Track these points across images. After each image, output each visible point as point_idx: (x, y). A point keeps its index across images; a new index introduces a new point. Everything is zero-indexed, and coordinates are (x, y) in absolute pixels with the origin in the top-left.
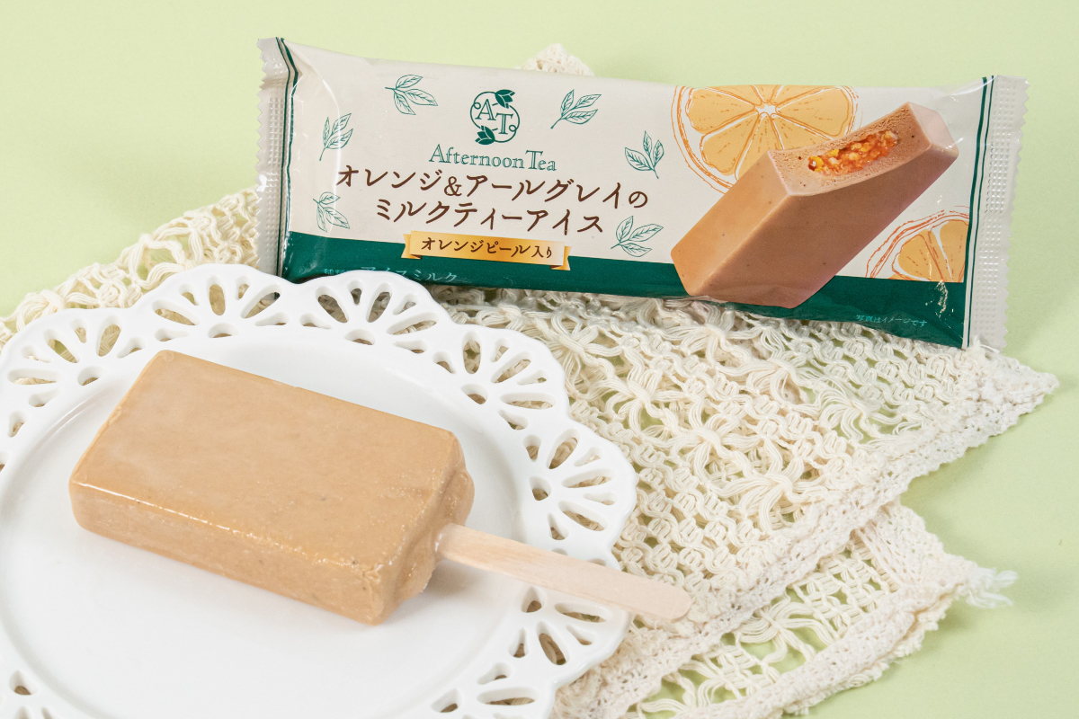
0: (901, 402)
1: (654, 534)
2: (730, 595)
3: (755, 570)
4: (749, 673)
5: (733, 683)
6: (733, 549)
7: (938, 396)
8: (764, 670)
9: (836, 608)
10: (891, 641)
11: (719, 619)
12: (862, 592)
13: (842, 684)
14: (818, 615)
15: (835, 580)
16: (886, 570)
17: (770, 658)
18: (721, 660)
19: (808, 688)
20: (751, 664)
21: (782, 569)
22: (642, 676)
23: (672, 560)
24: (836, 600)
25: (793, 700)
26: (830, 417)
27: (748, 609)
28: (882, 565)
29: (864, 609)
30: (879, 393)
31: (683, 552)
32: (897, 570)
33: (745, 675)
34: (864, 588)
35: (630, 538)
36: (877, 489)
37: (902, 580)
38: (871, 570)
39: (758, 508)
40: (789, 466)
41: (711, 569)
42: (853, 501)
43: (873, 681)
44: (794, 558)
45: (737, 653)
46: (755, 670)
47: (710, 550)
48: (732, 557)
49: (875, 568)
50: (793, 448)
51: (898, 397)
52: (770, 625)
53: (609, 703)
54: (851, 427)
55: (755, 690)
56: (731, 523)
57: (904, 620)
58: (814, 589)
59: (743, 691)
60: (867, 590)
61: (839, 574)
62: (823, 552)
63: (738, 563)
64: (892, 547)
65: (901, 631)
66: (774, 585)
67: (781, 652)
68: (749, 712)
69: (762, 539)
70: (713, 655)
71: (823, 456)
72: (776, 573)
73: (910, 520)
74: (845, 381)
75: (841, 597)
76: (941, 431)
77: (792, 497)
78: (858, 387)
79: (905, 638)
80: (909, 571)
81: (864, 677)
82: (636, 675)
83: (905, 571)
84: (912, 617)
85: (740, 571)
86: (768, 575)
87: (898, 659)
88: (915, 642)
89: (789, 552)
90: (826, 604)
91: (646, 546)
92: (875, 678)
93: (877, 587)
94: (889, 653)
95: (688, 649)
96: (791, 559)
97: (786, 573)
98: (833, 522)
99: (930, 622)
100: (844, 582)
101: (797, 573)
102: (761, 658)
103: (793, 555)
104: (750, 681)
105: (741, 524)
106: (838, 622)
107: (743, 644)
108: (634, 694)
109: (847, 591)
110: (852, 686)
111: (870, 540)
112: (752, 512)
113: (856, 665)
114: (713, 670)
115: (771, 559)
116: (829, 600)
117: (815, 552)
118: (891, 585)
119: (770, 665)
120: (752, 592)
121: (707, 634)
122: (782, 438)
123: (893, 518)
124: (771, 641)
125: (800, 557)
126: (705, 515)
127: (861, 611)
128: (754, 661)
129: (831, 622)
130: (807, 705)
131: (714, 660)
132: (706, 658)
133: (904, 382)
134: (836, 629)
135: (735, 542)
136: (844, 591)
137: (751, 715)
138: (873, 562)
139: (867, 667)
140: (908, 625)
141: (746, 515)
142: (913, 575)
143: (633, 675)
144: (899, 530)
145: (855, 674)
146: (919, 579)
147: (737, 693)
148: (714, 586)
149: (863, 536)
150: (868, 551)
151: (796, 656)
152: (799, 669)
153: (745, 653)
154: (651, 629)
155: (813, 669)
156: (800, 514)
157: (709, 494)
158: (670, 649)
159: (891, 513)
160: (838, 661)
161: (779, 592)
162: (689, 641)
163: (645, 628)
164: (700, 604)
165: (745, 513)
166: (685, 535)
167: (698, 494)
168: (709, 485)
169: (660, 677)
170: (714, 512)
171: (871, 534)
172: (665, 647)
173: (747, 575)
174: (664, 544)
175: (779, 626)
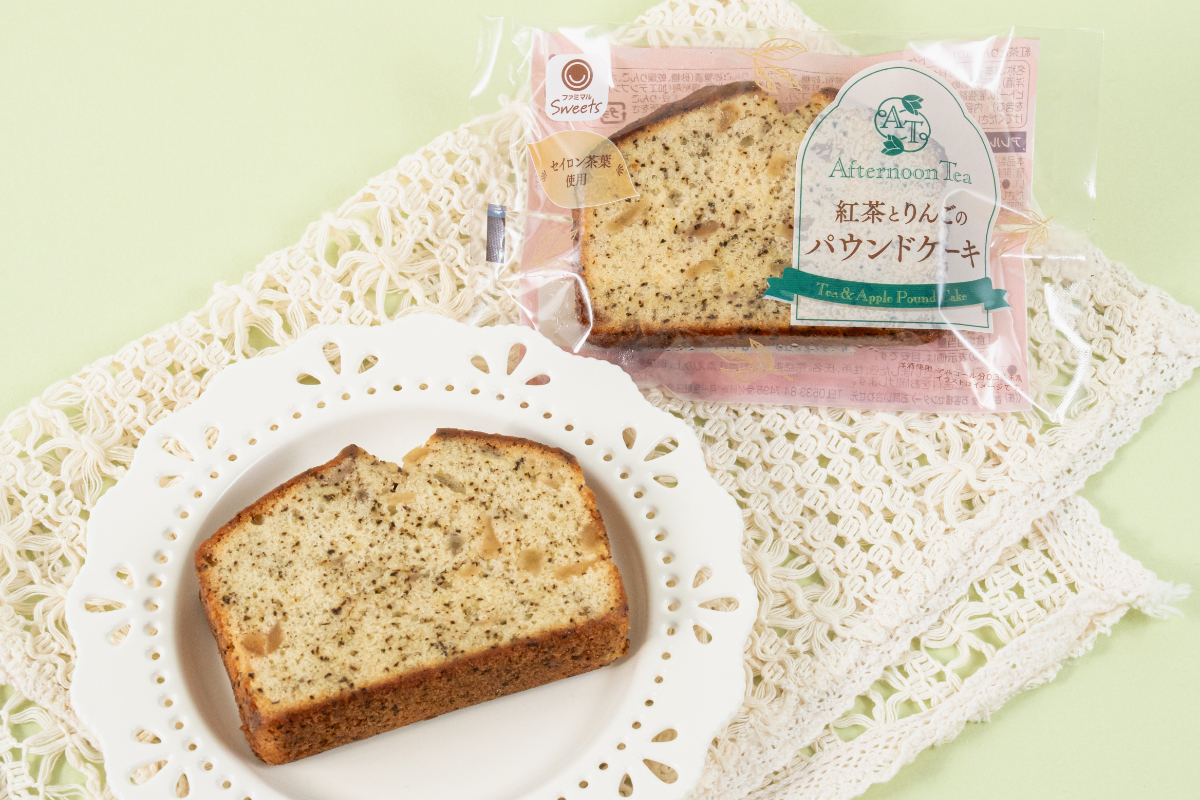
1: (843, 532)
2: (919, 597)
3: (941, 568)
4: (933, 681)
5: (918, 694)
6: (919, 545)
8: (948, 677)
9: (1014, 605)
12: (1039, 585)
13: (1021, 688)
14: (996, 613)
15: (1013, 573)
16: (1063, 562)
17: (954, 663)
18: (908, 668)
20: (936, 670)
21: (966, 564)
22: (837, 695)
23: (862, 559)
24: (1013, 595)
27: (936, 611)
28: (1058, 556)
29: (1041, 604)
31: (872, 550)
33: (929, 683)
34: (1041, 581)
36: (1057, 485)
37: (1078, 575)
38: (1048, 561)
39: (942, 497)
40: (970, 450)
41: (899, 567)
42: (1035, 493)
44: (978, 552)
45: (923, 659)
46: (940, 676)
47: (898, 545)
48: (918, 553)
49: (1051, 559)
50: (973, 432)
52: (952, 629)
53: (806, 722)
55: (940, 702)
56: (917, 514)
58: (992, 583)
59: (928, 702)
60: (1043, 583)
61: (1017, 566)
62: (1006, 543)
63: (924, 560)
64: (1069, 538)
65: (1078, 632)
66: (959, 583)
67: (964, 658)
68: (935, 729)
69: (947, 532)
70: (901, 664)
71: (1004, 442)
72: (962, 570)
73: (1086, 509)
75: (1019, 590)
77: (976, 485)
80: (1085, 565)
81: (1039, 680)
82: (831, 694)
83: (1081, 565)
84: (1089, 620)
85: (927, 569)
86: (953, 574)
87: (1071, 659)
88: (1088, 644)
89: (973, 545)
90: (1003, 600)
91: (836, 547)
92: (1051, 680)
93: (1053, 579)
94: (1063, 653)
95: (880, 660)
96: (975, 554)
97: (971, 568)
98: (1015, 513)
99: (1105, 625)
100: (1021, 574)
101: (981, 568)
102: (945, 664)
103: (977, 548)
104: (936, 691)
105: (927, 515)
106: (1014, 619)
107: (927, 648)
108: (830, 713)
109: (1024, 584)
110: (1029, 689)
111: (1048, 530)
112: (937, 502)
113: (1034, 669)
114: (900, 681)
115: (955, 553)
116: (1007, 596)
117: (997, 542)
118: (1066, 579)
119: (954, 672)
120: (938, 593)
121: (898, 638)
123: (1069, 506)
124: (954, 646)
125: (984, 550)
126: (893, 509)
127: (1037, 605)
128: (938, 667)
129: (1009, 621)
130: (989, 713)
132: (894, 667)
134: (1013, 626)
135: (922, 537)
136: (1021, 584)
138: (1050, 552)
139: (1044, 670)
140: (1085, 628)
142: (1089, 571)
143: (828, 694)
144: (1075, 520)
145: (1033, 678)
146: (1095, 577)
147: (922, 705)
148: (904, 587)
149: (1041, 527)
150: (1045, 541)
151: (979, 658)
152: (981, 671)
153: (930, 659)
154: (844, 640)
155: (994, 674)
156: (979, 501)
157: (894, 484)
158: (863, 664)
159: (1067, 502)
160: (1018, 664)
161: (964, 589)
162: (881, 649)
163: (837, 640)
164: (891, 608)
165: (931, 505)
166: (873, 531)
167: (885, 486)
168: (895, 476)
169: (854, 697)
170: (901, 504)
171: (1049, 524)
172: (859, 663)
173: (934, 574)
174: (853, 544)
175: (962, 630)
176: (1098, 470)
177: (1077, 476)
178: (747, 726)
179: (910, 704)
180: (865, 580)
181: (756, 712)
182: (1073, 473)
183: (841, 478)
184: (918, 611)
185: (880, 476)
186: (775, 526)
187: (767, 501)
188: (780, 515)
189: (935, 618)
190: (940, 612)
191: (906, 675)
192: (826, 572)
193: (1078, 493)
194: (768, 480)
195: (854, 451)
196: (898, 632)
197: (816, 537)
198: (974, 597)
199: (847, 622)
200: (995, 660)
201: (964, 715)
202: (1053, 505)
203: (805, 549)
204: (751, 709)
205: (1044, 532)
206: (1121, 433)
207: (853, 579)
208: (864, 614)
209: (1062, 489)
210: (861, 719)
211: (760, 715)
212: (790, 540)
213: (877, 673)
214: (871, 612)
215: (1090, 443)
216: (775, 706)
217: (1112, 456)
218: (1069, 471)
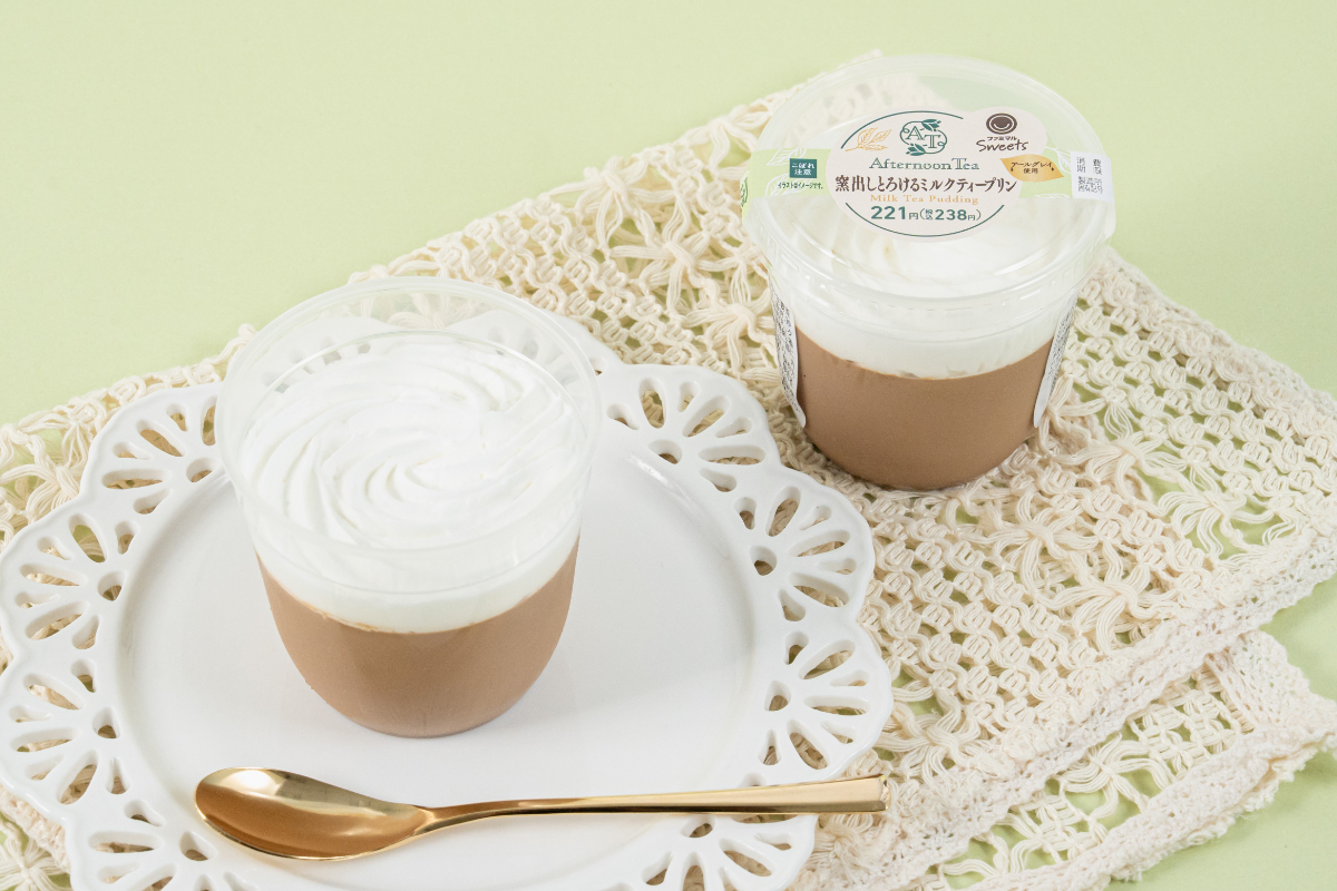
0: (1273, 492)
1: (970, 654)
2: (1060, 729)
3: (1090, 699)
4: (1072, 830)
5: (1052, 844)
6: (1063, 672)
7: (1317, 483)
8: (1091, 827)
9: (1178, 747)
10: (1240, 792)
11: (1045, 757)
12: (1209, 728)
13: (1182, 841)
14: (1155, 754)
15: (1178, 713)
16: (1238, 706)
17: (1099, 812)
18: (1041, 814)
19: (1142, 849)
20: (1077, 819)
21: (1121, 696)
22: (948, 833)
23: (990, 684)
24: (1177, 736)
25: (1123, 865)
26: (1185, 518)
27: (1080, 746)
28: (1233, 699)
29: (1210, 749)
30: (1247, 481)
31: (1004, 674)
32: (1252, 707)
33: (1067, 833)
34: (1211, 725)
35: (941, 659)
36: (1238, 615)
37: (1257, 719)
38: (1220, 704)
39: (1095, 623)
40: (1131, 576)
41: (1036, 695)
42: (1210, 623)
43: (1216, 838)
44: (1136, 683)
45: (1061, 805)
46: (1081, 826)
47: (1037, 672)
48: (1062, 681)
49: (1225, 703)
50: (1139, 554)
51: (1269, 487)
52: (1100, 770)
53: (906, 859)
54: (1209, 534)
55: (1079, 853)
56: (1063, 640)
57: (1258, 767)
58: (1151, 722)
59: (1064, 854)
60: (1215, 727)
61: (1182, 706)
62: (1171, 676)
63: (1068, 689)
64: (1247, 678)
65: (1252, 780)
66: (1111, 716)
67: (1111, 804)
68: (1070, 881)
69: (1098, 659)
70: (1031, 807)
71: (1175, 567)
72: (1114, 701)
73: (1269, 648)
74: (1207, 465)
75: (1184, 732)
76: (1320, 535)
77: (1137, 612)
78: (1221, 473)
79: (1256, 789)
80: (1265, 709)
81: (1206, 833)
82: (941, 831)
83: (1261, 709)
84: (1267, 765)
85: (1071, 698)
86: (1104, 704)
87: (1246, 813)
88: (1267, 795)
89: (1130, 675)
90: (1165, 742)
91: (961, 669)
92: (1220, 835)
93: (1227, 725)
94: (1236, 805)
95: (1005, 798)
96: (1132, 684)
97: (1126, 701)
98: (1184, 643)
99: (1286, 772)
100: (1187, 715)
101: (1140, 701)
102: (1088, 813)
103: (1135, 678)
104: (1074, 842)
105: (1075, 641)
106: (1177, 764)
107: (1068, 794)
108: (936, 853)
109: (1190, 726)
110: (1192, 844)
111: (1220, 669)
112: (1087, 628)
113: (1198, 819)
114: (1030, 827)
115: (1108, 683)
116: (1169, 736)
117: (1162, 675)
118: (1242, 725)
119: (1098, 820)
120: (1085, 726)
121: (1029, 776)
122: (1124, 543)
123: (1249, 644)
124: (1101, 791)
125: (1144, 682)
126: (1033, 632)
127: (1205, 751)
128: (1080, 815)
129: (1170, 765)
130: (1140, 870)
131: (1032, 814)
132: (1022, 810)
133: (1276, 468)
135: (1066, 664)
136: (1186, 726)
137: (1073, 884)
138: (1222, 696)
139: (1212, 821)
140: (1261, 774)
141: (1081, 632)
142: (1271, 715)
143: (937, 831)
144: (1255, 659)
145: (1197, 830)
146: (1278, 721)
147: (1056, 857)
148: (1041, 716)
149: (1213, 665)
150: (1217, 682)
151: (1129, 808)
152: (1130, 821)
153: (1070, 805)
154: (963, 769)
155: (1147, 823)
156: (1137, 634)
157: (1036, 606)
158: (983, 800)
159: (1247, 639)
160: (1176, 812)
161: (1118, 724)
162: (1007, 785)
163: (955, 769)
164: (1023, 738)
165: (1080, 630)
166: (1007, 654)
167: (1024, 607)
168: (1037, 595)
169: (969, 838)
170: (1043, 628)
171: (1223, 663)
172: (979, 798)
173: (1080, 704)
174: (981, 667)
175: (1110, 771)
176: (1290, 604)
177: (1264, 607)
178: (831, 855)
179: (1041, 854)
180: (993, 706)
181: (844, 840)
182: (1259, 602)
183: (971, 595)
184: (1058, 744)
185: (1020, 594)
186: (885, 643)
187: (876, 614)
188: (891, 632)
189: (1078, 755)
190: (1085, 749)
191: (1038, 822)
192: (946, 696)
193: (1263, 628)
194: (880, 591)
195: (988, 565)
196: (1031, 767)
197: (935, 657)
198: (1128, 733)
199: (967, 749)
200: (1149, 807)
201: (1107, 866)
202: (1231, 640)
203: (920, 671)
204: (838, 837)
205: (1216, 670)
206: (1322, 566)
207: (978, 706)
208: (991, 744)
209: (1244, 621)
210: (977, 864)
211: (849, 844)
212: (904, 658)
213: (1000, 813)
214: (999, 741)
215: (1282, 572)
216: (868, 836)
217: (1308, 591)
218: (1255, 600)
